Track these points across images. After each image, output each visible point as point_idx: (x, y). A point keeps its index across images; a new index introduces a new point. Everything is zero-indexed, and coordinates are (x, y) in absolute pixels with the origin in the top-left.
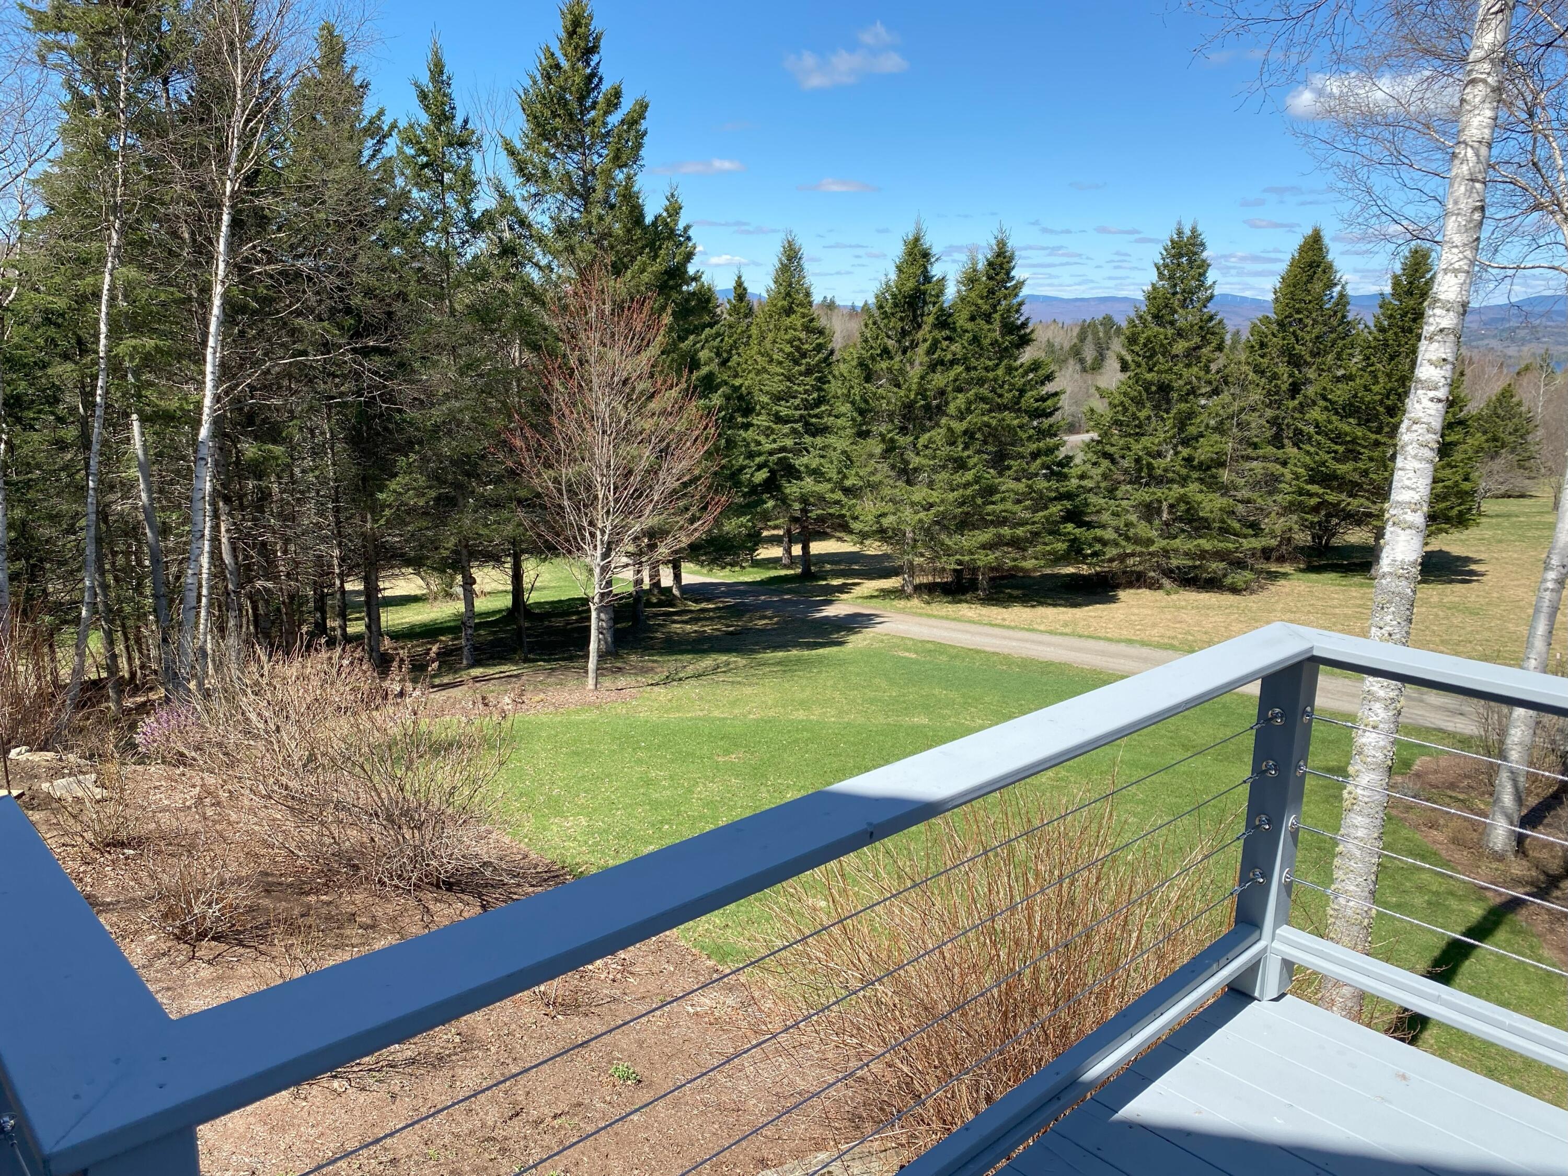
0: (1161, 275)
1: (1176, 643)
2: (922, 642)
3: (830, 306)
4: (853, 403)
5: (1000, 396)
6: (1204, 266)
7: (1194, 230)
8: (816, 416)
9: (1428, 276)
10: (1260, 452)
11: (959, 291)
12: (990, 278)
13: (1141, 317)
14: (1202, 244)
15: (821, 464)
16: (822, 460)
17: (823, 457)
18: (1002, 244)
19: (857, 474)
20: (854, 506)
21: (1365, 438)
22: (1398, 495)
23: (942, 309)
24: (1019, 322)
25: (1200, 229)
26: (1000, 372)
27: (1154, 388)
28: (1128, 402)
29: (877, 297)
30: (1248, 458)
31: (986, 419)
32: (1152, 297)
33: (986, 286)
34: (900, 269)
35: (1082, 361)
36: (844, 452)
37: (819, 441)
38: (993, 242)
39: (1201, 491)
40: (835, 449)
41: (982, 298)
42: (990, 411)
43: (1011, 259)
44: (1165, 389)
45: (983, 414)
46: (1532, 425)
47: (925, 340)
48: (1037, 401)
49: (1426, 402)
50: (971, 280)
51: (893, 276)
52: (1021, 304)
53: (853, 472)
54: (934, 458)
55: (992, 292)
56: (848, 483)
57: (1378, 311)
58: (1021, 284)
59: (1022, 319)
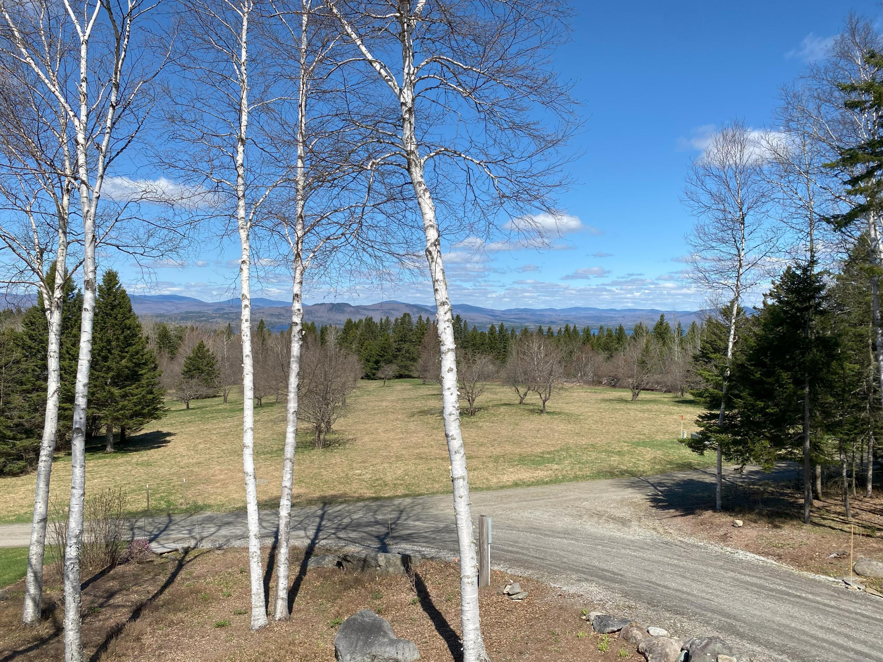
9: (117, 286)
46: (215, 361)
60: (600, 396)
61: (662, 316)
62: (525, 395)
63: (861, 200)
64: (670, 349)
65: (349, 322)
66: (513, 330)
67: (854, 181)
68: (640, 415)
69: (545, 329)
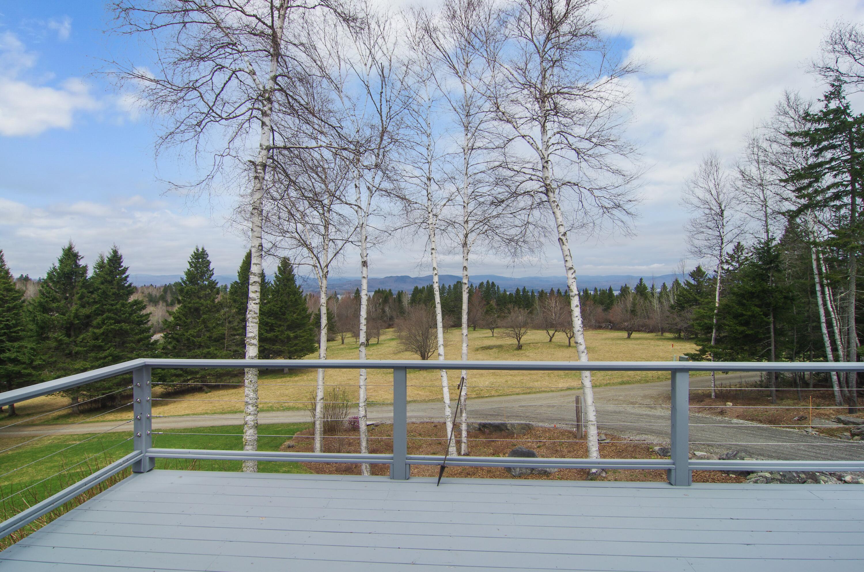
0: (191, 265)
1: (209, 411)
2: (83, 435)
3: (25, 280)
4: (37, 324)
5: (120, 316)
6: (209, 262)
7: (203, 249)
8: (15, 332)
10: (238, 332)
11: (95, 272)
12: (110, 266)
13: (184, 282)
14: (207, 254)
15: (17, 356)
16: (18, 354)
17: (19, 352)
18: (115, 252)
19: (41, 359)
20: (40, 375)
21: (276, 324)
22: (249, 335)
23: (85, 279)
24: (126, 285)
25: (205, 249)
26: (118, 306)
27: (192, 310)
28: (181, 316)
29: (48, 274)
30: (235, 335)
31: (112, 327)
32: (189, 273)
33: (109, 269)
34: (61, 261)
35: (166, 301)
36: (32, 349)
37: (16, 344)
38: (111, 251)
39: (216, 350)
40: (26, 347)
41: (107, 274)
42: (115, 323)
43: (121, 257)
44: (197, 310)
45: (111, 325)
47: (78, 293)
48: (138, 318)
49: (253, 304)
50: (101, 266)
51: (57, 265)
52: (127, 277)
53: (38, 358)
54: (86, 347)
55: (112, 272)
56: (35, 363)
57: (275, 279)
58: (126, 269)
59: (128, 283)
60: (604, 336)
61: (641, 279)
62: (553, 335)
63: (803, 201)
64: (650, 302)
65: (416, 288)
66: (532, 292)
67: (799, 190)
68: (636, 347)
69: (555, 290)
